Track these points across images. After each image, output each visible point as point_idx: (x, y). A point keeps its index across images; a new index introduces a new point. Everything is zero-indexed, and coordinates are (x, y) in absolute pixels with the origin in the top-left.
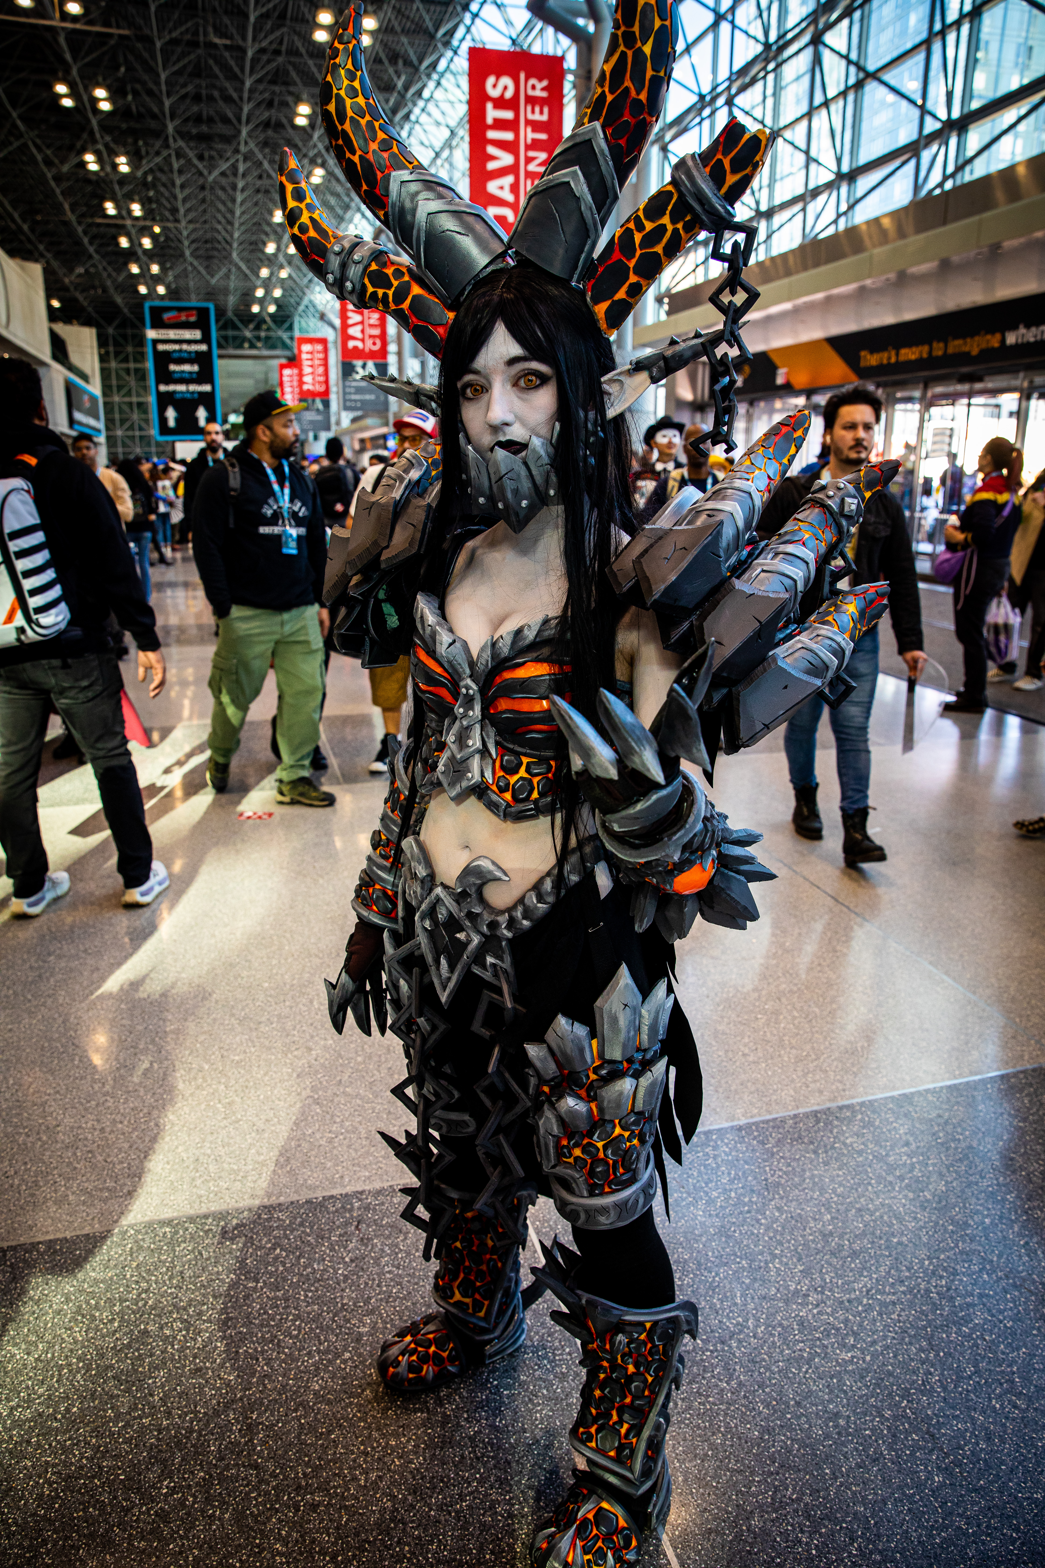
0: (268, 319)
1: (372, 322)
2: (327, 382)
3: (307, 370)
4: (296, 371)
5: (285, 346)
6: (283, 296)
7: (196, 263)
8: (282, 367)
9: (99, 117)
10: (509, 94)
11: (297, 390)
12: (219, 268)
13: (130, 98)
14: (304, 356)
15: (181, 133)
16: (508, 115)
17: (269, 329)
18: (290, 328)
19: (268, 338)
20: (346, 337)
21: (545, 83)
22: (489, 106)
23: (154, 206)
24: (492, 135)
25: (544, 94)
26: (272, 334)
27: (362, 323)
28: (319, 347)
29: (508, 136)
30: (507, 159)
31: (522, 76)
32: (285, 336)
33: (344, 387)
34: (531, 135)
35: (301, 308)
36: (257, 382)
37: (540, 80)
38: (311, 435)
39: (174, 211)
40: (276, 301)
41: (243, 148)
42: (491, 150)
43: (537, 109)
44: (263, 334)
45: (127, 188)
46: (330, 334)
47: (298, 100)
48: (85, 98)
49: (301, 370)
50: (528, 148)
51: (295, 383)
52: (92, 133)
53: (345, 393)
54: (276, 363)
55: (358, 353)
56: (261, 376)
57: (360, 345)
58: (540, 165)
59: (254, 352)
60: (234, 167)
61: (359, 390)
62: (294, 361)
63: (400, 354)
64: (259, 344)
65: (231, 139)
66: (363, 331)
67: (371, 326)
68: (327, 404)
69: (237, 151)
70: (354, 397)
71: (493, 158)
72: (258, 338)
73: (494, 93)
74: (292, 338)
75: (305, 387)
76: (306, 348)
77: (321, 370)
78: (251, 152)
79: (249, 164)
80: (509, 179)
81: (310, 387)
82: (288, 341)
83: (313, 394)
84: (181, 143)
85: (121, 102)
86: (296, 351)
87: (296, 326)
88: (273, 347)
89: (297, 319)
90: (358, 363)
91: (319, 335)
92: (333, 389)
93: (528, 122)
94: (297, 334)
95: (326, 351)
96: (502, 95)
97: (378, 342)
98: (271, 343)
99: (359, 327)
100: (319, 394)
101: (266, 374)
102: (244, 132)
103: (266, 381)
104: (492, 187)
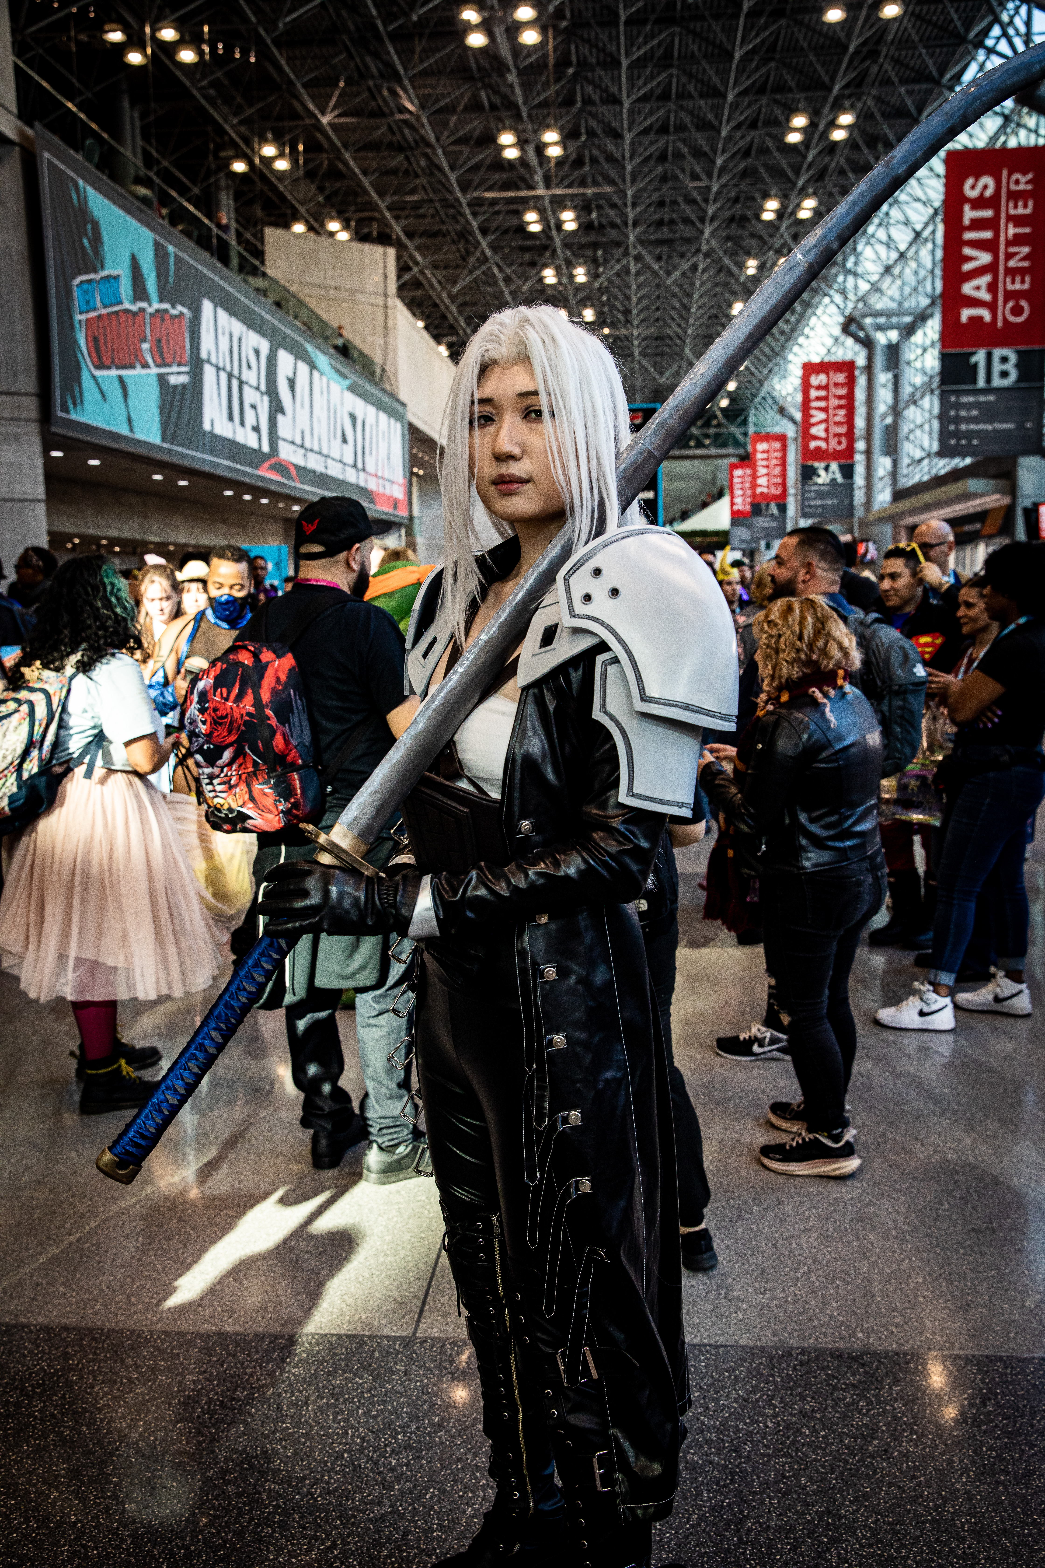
0: (719, 414)
1: (837, 419)
2: (784, 484)
3: (762, 471)
4: (749, 471)
5: (737, 444)
6: (738, 388)
7: (644, 362)
8: (733, 467)
9: (562, 235)
10: (989, 193)
11: (749, 493)
12: (670, 366)
13: (594, 215)
14: (759, 456)
15: (641, 241)
16: (988, 213)
17: (719, 425)
18: (745, 423)
19: (717, 436)
20: (806, 435)
21: (1030, 176)
22: (967, 208)
23: (606, 309)
24: (968, 236)
25: (1029, 187)
26: (723, 430)
27: (826, 421)
28: (777, 445)
29: (988, 235)
30: (985, 258)
31: (1005, 173)
32: (737, 432)
33: (803, 492)
34: (1012, 231)
35: (758, 400)
36: (703, 483)
37: (1024, 174)
38: (763, 544)
39: (627, 312)
40: (730, 394)
41: (704, 248)
42: (967, 251)
43: (1020, 204)
44: (712, 431)
45: (581, 295)
46: (790, 431)
47: (766, 196)
48: (552, 222)
49: (755, 471)
50: (1009, 243)
51: (747, 485)
52: (554, 251)
53: (804, 499)
54: (726, 462)
55: (819, 454)
56: (708, 477)
57: (823, 445)
58: (1023, 259)
59: (702, 452)
60: (694, 267)
61: (820, 495)
62: (746, 460)
63: (868, 452)
64: (707, 442)
65: (692, 241)
66: (827, 430)
67: (837, 423)
68: (783, 508)
69: (698, 251)
70: (813, 502)
71: (970, 259)
72: (707, 436)
73: (971, 194)
74: (745, 434)
75: (759, 490)
76: (762, 446)
77: (778, 470)
78: (712, 250)
79: (708, 261)
80: (987, 278)
81: (765, 490)
82: (741, 438)
83: (767, 498)
84: (640, 249)
85: (585, 220)
86: (750, 449)
87: (751, 419)
88: (724, 445)
89: (752, 412)
90: (820, 465)
91: (777, 430)
92: (791, 491)
93: (1010, 218)
94: (751, 429)
95: (784, 449)
96: (982, 194)
97: (844, 441)
98: (721, 441)
99: (823, 426)
100: (775, 498)
101: (714, 474)
102: (707, 233)
103: (713, 482)
104: (968, 289)
